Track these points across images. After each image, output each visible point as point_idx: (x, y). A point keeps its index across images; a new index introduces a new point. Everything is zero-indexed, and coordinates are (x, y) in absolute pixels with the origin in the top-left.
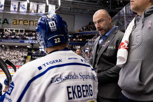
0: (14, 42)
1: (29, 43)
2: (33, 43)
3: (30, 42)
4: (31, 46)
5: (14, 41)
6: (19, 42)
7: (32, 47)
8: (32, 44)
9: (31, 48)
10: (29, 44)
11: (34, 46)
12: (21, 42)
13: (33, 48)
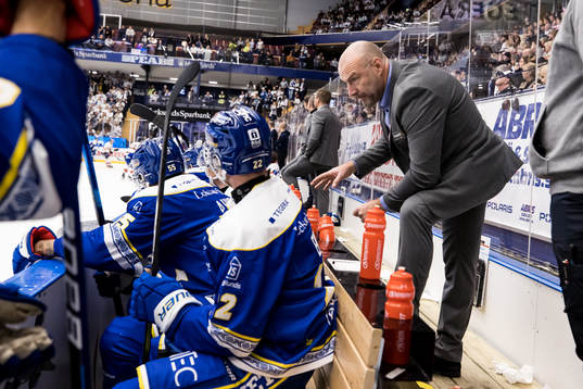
0: (87, 58)
1: (137, 62)
2: (149, 63)
3: (141, 61)
4: (144, 73)
5: (89, 55)
6: (105, 57)
7: (147, 76)
8: (147, 68)
9: (144, 79)
10: (138, 67)
11: (155, 73)
12: (111, 58)
13: (150, 80)
